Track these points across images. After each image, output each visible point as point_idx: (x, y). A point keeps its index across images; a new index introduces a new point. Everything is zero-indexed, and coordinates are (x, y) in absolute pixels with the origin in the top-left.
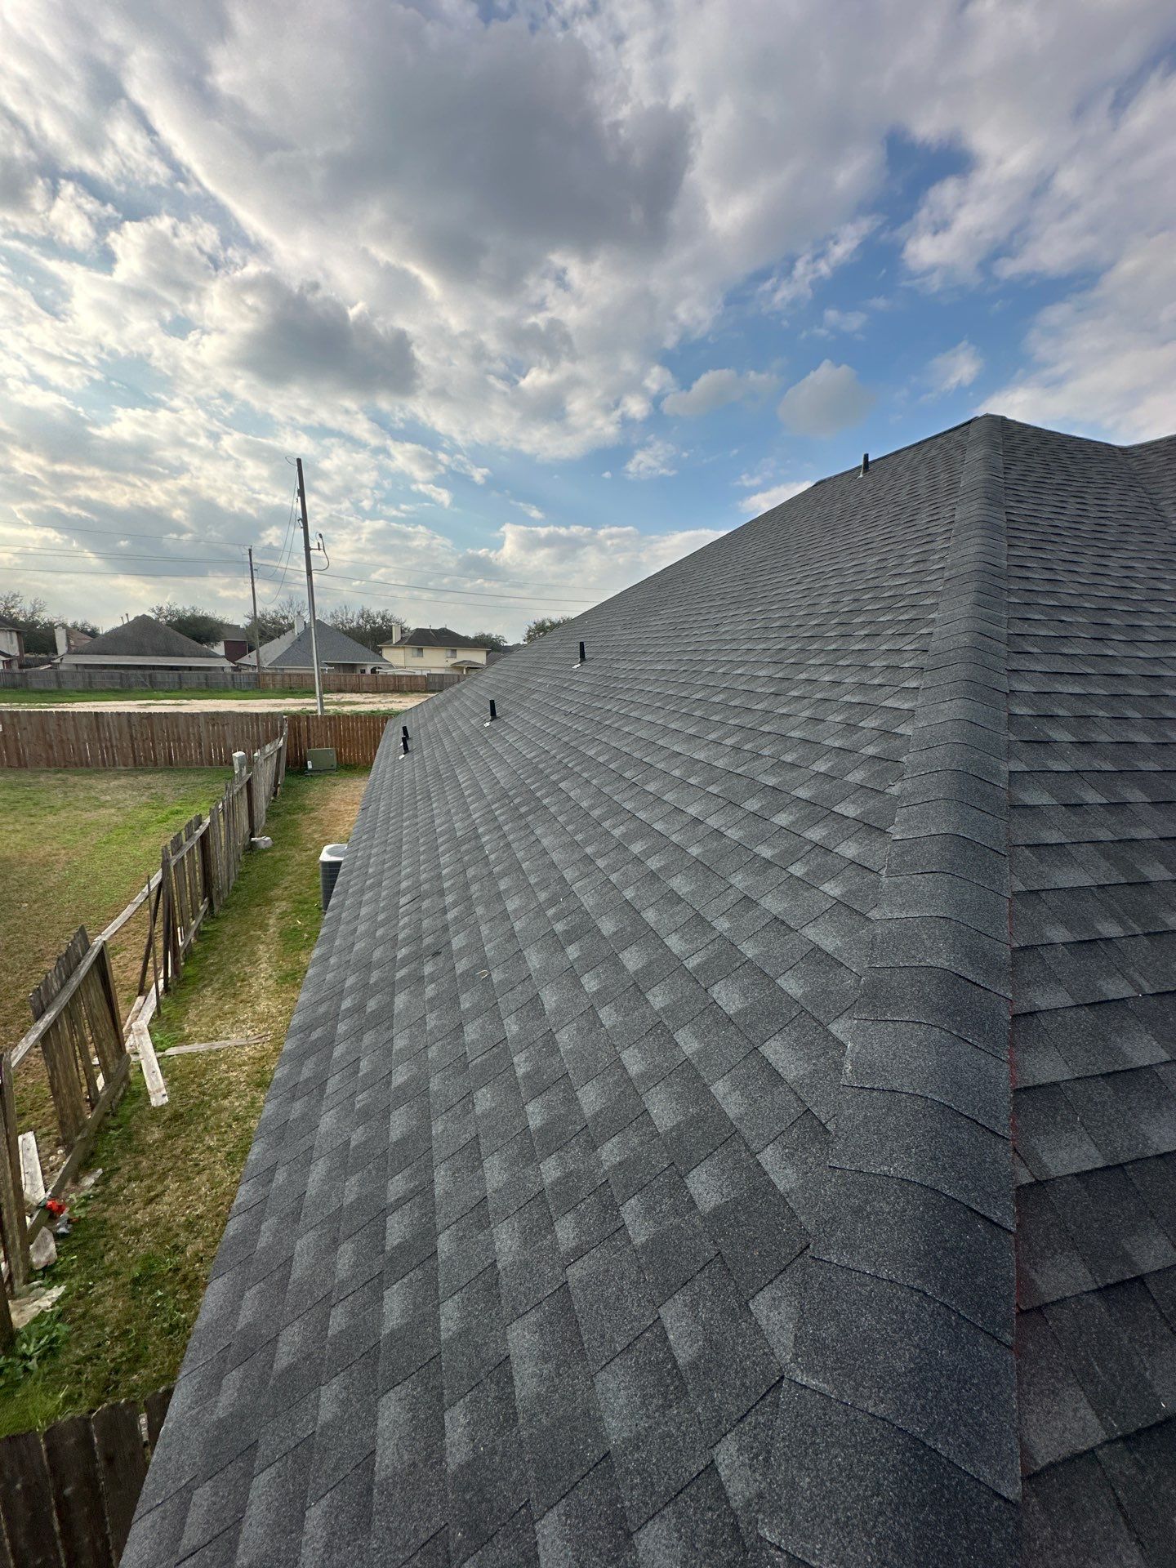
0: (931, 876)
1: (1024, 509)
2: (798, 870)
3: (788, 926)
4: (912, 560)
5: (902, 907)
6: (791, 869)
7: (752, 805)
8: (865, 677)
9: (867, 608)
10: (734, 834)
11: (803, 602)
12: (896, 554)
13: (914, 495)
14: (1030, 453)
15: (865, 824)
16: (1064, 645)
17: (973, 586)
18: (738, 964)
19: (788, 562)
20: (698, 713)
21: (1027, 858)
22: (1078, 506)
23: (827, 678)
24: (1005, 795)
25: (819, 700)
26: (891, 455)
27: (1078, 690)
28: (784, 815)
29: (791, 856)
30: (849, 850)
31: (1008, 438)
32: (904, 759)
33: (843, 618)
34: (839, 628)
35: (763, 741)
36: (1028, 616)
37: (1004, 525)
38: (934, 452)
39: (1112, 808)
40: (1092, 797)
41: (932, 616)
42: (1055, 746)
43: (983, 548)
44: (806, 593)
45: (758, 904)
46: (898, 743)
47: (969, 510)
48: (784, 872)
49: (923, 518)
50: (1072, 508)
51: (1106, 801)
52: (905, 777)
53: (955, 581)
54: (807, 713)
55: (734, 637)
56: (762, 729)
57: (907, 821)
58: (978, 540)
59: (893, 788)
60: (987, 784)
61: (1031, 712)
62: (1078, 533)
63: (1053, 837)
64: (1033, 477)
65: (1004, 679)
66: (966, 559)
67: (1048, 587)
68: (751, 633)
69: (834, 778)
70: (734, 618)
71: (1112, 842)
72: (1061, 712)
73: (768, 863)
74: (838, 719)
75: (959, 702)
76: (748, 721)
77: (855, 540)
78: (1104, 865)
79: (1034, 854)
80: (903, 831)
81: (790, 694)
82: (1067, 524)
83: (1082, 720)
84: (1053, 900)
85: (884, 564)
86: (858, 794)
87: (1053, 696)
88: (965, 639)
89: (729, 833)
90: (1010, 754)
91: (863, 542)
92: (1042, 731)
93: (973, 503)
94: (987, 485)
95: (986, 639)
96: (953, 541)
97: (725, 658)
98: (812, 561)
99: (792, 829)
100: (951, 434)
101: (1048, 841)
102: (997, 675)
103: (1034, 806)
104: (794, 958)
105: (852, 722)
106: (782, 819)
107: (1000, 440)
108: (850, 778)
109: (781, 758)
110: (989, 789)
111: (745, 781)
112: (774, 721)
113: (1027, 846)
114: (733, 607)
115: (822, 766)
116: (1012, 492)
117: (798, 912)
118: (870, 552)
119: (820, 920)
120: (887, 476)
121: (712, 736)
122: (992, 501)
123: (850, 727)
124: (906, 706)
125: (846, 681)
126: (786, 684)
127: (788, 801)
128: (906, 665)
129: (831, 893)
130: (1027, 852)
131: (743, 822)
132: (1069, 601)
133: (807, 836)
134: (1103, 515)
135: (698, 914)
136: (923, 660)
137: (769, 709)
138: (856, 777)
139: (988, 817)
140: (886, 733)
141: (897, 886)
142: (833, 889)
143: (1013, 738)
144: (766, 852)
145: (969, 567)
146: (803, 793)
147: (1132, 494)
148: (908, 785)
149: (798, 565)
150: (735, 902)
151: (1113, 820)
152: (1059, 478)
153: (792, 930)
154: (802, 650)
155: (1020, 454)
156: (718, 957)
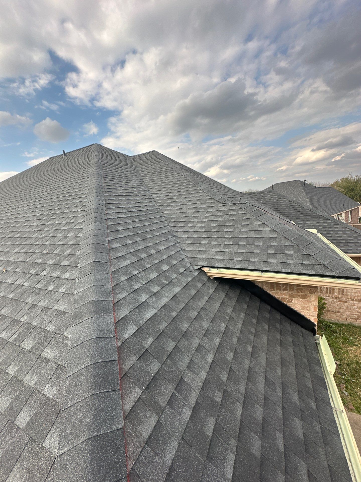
0: (89, 275)
1: (107, 170)
2: (51, 288)
3: (49, 308)
4: (79, 184)
5: (82, 287)
6: (49, 289)
7: (33, 271)
8: (68, 220)
9: (68, 199)
10: (26, 284)
11: (47, 198)
12: (75, 182)
13: (79, 164)
14: (108, 155)
15: (71, 266)
16: (120, 205)
17: (95, 191)
18: (31, 330)
19: (41, 185)
20: (9, 243)
21: (115, 262)
22: (121, 170)
23: (57, 223)
24: (108, 247)
25: (55, 230)
26: (72, 151)
27: (124, 216)
28: (45, 271)
29: (49, 284)
30: (67, 276)
31: (102, 151)
32: (80, 243)
33: (61, 202)
34: (60, 206)
35: (35, 248)
36: (111, 198)
37: (102, 174)
38: (84, 152)
39: (134, 243)
40: (129, 242)
41: (86, 200)
42: (120, 231)
43: (97, 181)
44: (48, 195)
45: (38, 305)
46: (79, 239)
47: (93, 170)
48: (46, 291)
49: (82, 171)
50: (120, 170)
51: (132, 242)
52: (81, 249)
53: (91, 190)
54: (51, 235)
55: (22, 212)
56: (35, 244)
57: (82, 261)
58: (95, 178)
59: (78, 253)
60: (103, 245)
61: (113, 224)
62: (121, 177)
63: (120, 254)
64: (109, 162)
65: (105, 216)
66: (93, 183)
67: (115, 191)
68: (29, 210)
69: (61, 254)
70: (22, 206)
71: (134, 251)
72: (120, 222)
73: (40, 289)
74: (61, 235)
75: (93, 224)
76: (29, 242)
77: (63, 177)
78: (133, 257)
79: (116, 260)
80: (81, 265)
81: (45, 229)
82: (119, 174)
83: (126, 223)
84: (122, 270)
85: (72, 185)
86: (68, 258)
87: (118, 218)
88: (94, 206)
89: (25, 284)
90: (108, 235)
91: (65, 178)
92: (116, 228)
93: (94, 168)
94: (97, 163)
95: (99, 205)
96: (89, 178)
97: (19, 220)
98: (50, 184)
99: (48, 275)
100: (88, 147)
101: (120, 256)
102: (103, 215)
103: (116, 248)
104: (51, 318)
105: (65, 235)
106: (44, 273)
107: (100, 151)
108: (66, 253)
109: (43, 252)
110: (103, 246)
111: (30, 264)
112: (40, 240)
113: (114, 259)
114: (21, 201)
115: (57, 252)
116: (104, 165)
117: (52, 302)
118: (67, 181)
119: (59, 301)
120: (71, 158)
121: (15, 251)
122: (99, 167)
123: (65, 237)
124: (80, 227)
125: (63, 222)
126: (43, 226)
127: (46, 266)
128: (80, 215)
129: (62, 291)
130: (115, 260)
131: (30, 279)
132: (120, 194)
133: (53, 276)
134: (127, 172)
135: (14, 319)
136: (84, 213)
137: (38, 236)
138: (67, 252)
139: (104, 254)
140: (76, 237)
141: (80, 281)
142: (62, 290)
143: (109, 231)
144: (39, 286)
145: (94, 186)
146: (51, 262)
147: (133, 167)
148: (82, 251)
149: (45, 185)
150: (29, 308)
151: (134, 246)
152: (116, 162)
153: (50, 309)
154: (48, 214)
155: (105, 155)
156: (23, 331)
